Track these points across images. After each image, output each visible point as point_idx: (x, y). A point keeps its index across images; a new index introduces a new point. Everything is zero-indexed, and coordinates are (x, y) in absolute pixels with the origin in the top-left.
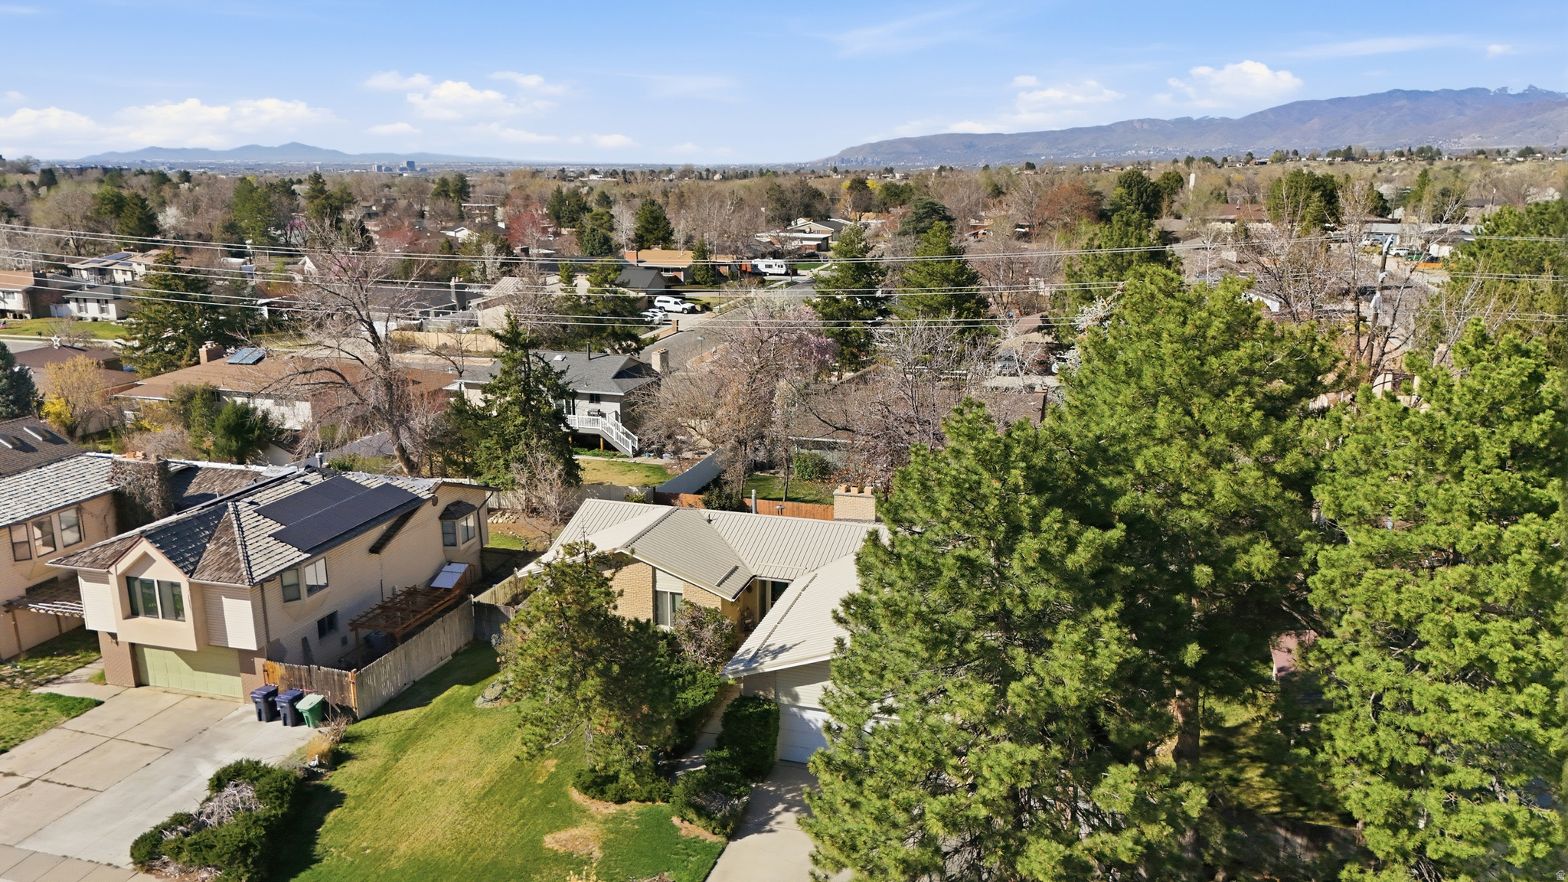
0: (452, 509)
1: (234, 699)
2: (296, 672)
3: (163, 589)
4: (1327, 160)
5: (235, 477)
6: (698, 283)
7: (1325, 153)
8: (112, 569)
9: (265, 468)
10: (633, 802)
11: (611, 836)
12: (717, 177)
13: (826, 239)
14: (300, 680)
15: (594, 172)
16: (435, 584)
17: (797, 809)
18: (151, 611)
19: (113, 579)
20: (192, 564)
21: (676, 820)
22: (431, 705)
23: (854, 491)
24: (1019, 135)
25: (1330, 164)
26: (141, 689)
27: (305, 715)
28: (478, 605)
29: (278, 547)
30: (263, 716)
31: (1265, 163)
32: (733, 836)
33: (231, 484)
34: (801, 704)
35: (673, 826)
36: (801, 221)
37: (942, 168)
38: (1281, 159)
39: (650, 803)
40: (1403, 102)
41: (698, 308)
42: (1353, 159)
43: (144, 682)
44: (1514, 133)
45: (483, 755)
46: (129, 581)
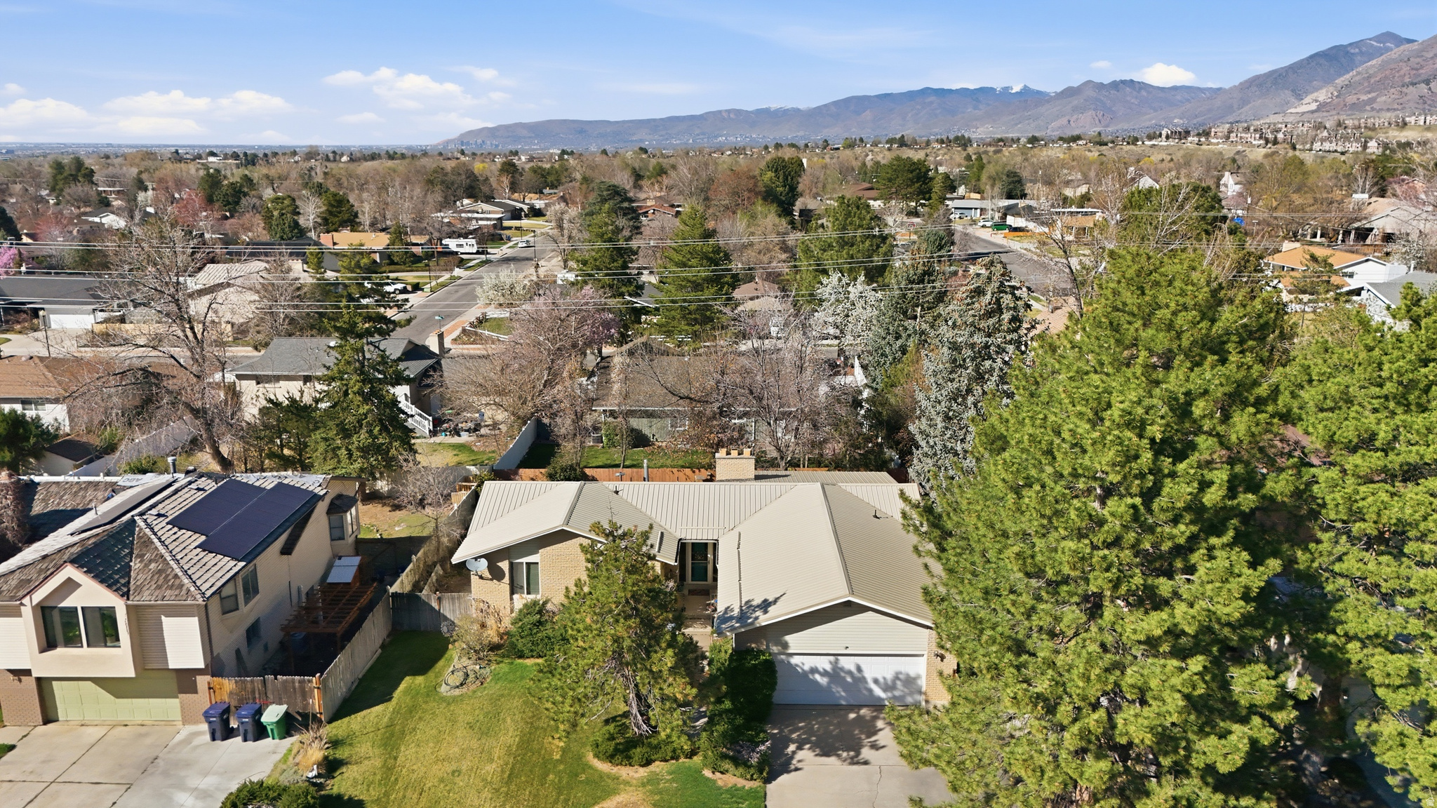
0: (337, 502)
1: (169, 723)
2: (249, 685)
3: (88, 616)
4: (887, 146)
5: (86, 489)
6: (397, 264)
7: (884, 140)
8: (26, 601)
9: (120, 478)
10: (657, 763)
11: (657, 797)
12: (345, 159)
13: (500, 219)
14: (253, 692)
15: (213, 154)
16: (330, 580)
17: (808, 746)
18: (72, 641)
19: (27, 611)
20: (124, 585)
21: (707, 773)
22: (394, 701)
23: (734, 453)
24: (624, 122)
25: (889, 149)
26: (50, 726)
27: (269, 728)
28: (395, 595)
29: (211, 558)
30: (218, 734)
31: (838, 149)
32: (768, 780)
33: (84, 497)
34: (790, 651)
35: (708, 779)
36: (466, 201)
37: (564, 152)
38: (850, 145)
39: (674, 761)
40: (932, 98)
41: (409, 288)
42: (906, 145)
43: (51, 716)
44: (1016, 124)
45: (484, 741)
46: (45, 612)
